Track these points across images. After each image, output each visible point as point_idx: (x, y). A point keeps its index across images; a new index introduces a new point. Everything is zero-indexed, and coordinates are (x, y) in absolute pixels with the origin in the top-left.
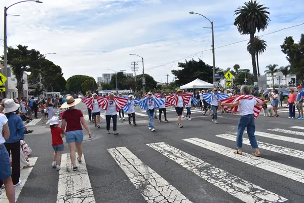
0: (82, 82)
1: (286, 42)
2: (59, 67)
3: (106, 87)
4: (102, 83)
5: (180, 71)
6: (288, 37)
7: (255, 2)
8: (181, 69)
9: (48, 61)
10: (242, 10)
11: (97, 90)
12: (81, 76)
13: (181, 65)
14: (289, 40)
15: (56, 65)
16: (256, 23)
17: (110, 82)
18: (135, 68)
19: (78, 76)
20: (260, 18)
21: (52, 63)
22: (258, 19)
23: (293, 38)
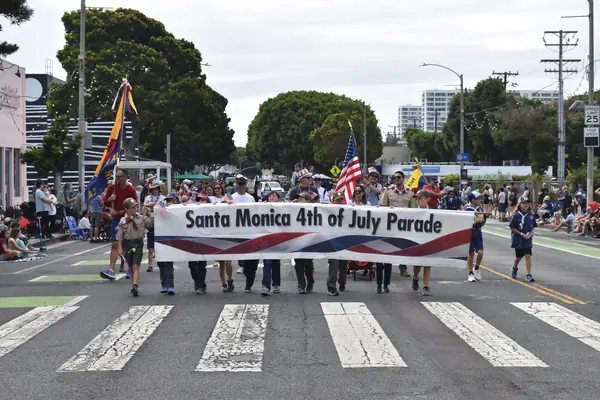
0: (314, 122)
2: (191, 46)
3: (425, 148)
4: (411, 132)
9: (141, 16)
11: (378, 162)
12: (313, 94)
15: (178, 37)
17: (445, 129)
18: (560, 61)
19: (303, 93)
21: (157, 28)
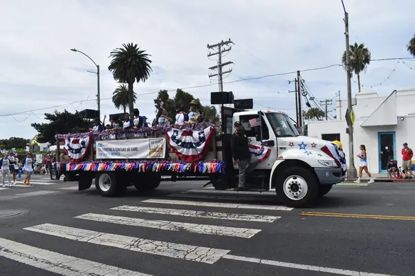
1: (160, 97)
5: (46, 125)
6: (163, 90)
7: (136, 46)
8: (48, 122)
10: (120, 52)
13: (49, 117)
14: (163, 95)
16: (136, 72)
20: (141, 66)
22: (139, 67)
23: (168, 93)
